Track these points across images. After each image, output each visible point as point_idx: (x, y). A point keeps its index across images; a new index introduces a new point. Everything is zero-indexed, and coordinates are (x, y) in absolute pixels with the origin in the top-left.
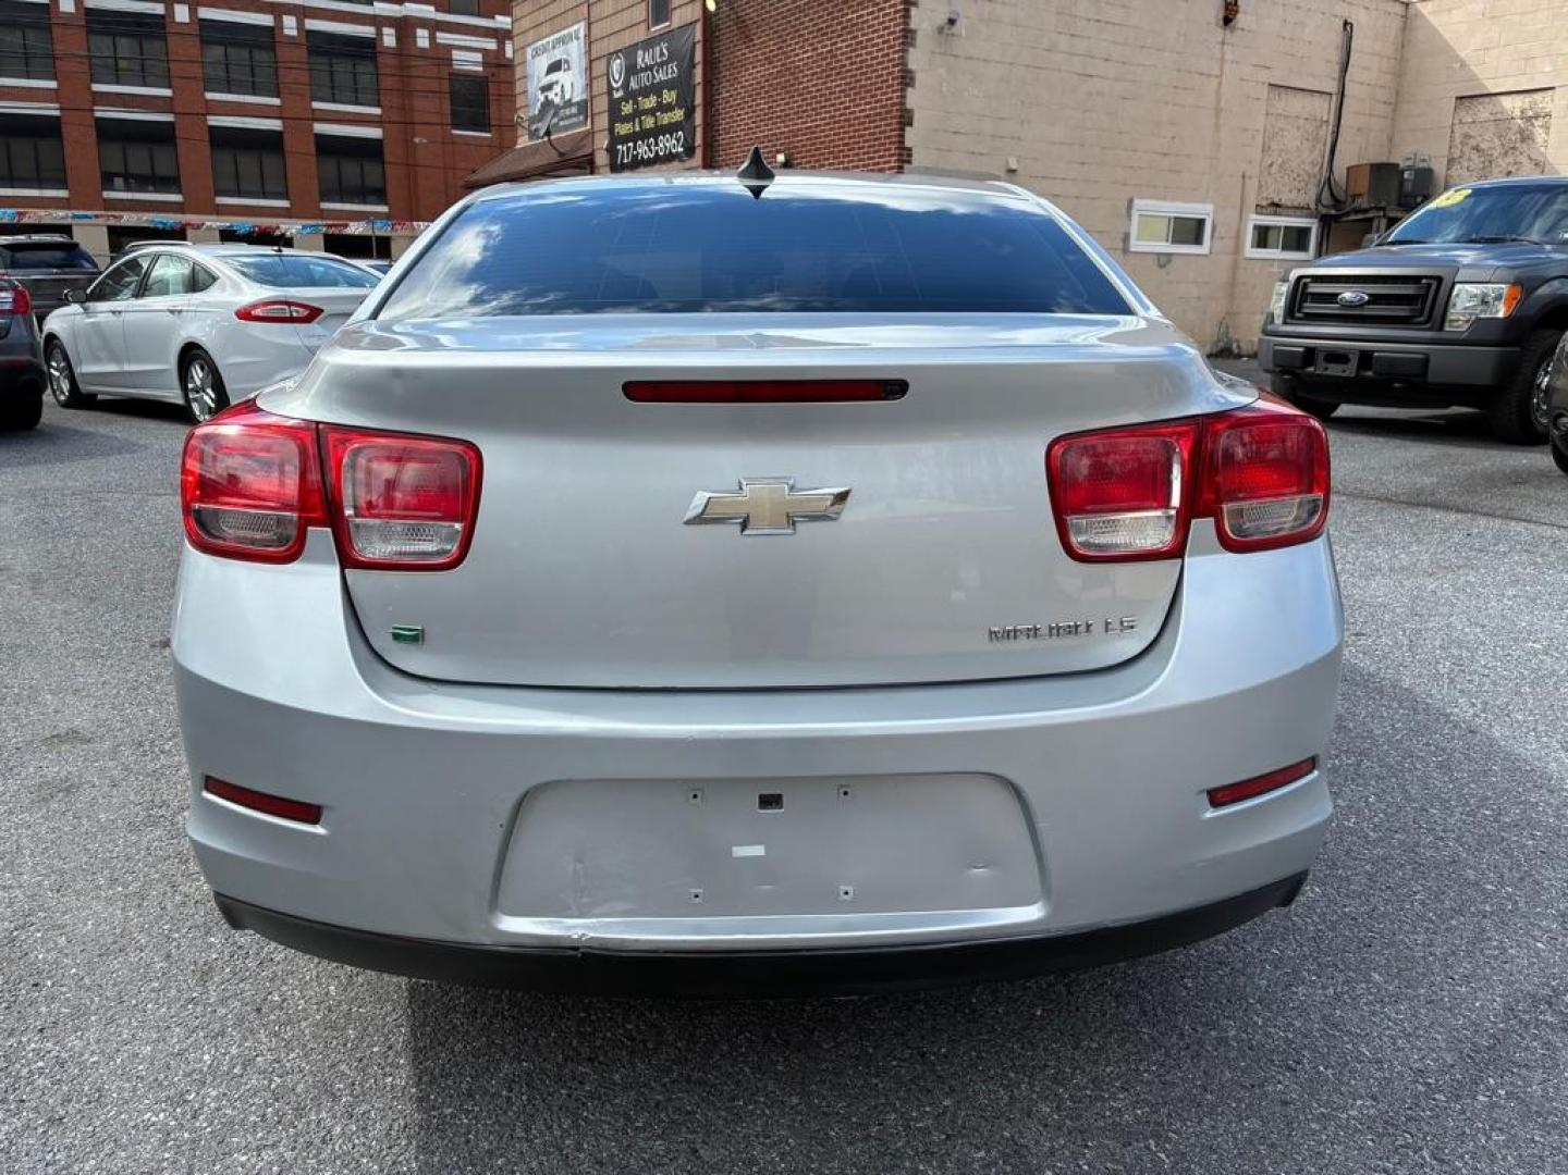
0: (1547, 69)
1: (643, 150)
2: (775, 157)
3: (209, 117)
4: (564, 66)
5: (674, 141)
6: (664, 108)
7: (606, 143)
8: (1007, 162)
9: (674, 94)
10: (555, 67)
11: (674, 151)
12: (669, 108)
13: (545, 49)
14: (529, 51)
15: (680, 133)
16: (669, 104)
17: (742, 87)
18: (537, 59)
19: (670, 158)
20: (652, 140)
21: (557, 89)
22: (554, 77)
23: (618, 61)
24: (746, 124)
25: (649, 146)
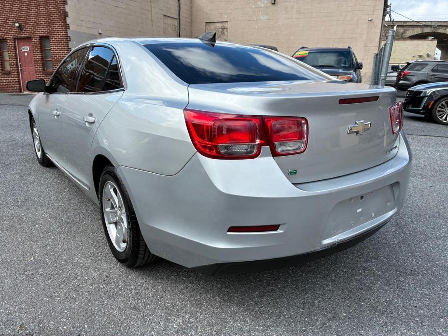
0: (226, 17)
2: (15, 24)
8: (99, 31)
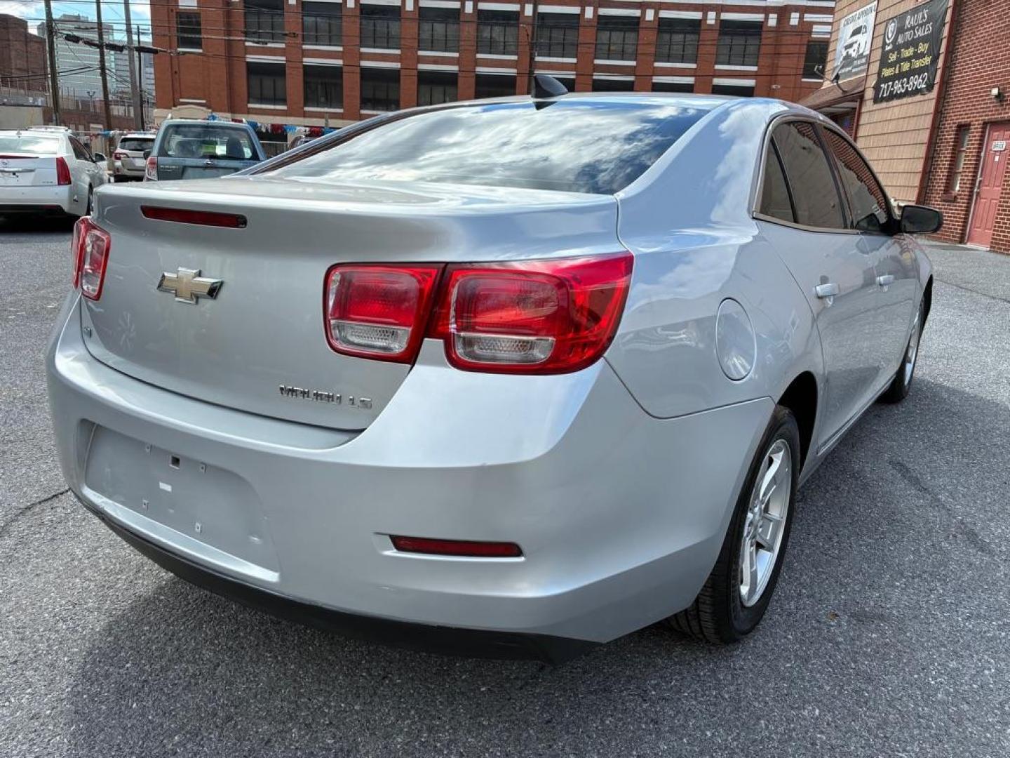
1: (898, 87)
2: (990, 91)
3: (654, 77)
4: (863, 30)
5: (921, 80)
6: (918, 56)
7: (874, 82)
9: (926, 46)
10: (857, 32)
11: (919, 87)
12: (922, 56)
13: (853, 20)
14: (843, 21)
15: (926, 74)
16: (922, 53)
17: (977, 39)
18: (847, 27)
19: (917, 92)
20: (905, 79)
21: (855, 46)
22: (855, 38)
23: (893, 24)
24: (975, 66)
25: (902, 84)
